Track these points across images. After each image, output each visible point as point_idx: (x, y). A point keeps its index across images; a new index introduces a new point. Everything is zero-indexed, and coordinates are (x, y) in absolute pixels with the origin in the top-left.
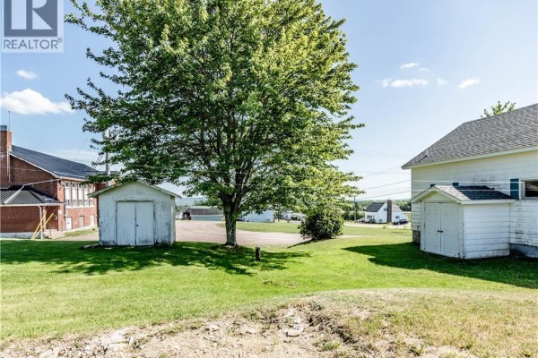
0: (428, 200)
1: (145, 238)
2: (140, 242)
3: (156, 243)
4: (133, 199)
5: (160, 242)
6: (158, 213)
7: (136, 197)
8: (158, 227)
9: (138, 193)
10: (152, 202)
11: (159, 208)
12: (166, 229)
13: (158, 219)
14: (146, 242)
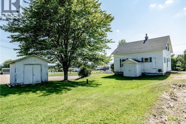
0: (126, 63)
1: (37, 80)
2: (35, 82)
3: (42, 82)
4: (32, 63)
5: (44, 81)
6: (43, 69)
7: (33, 63)
8: (43, 75)
9: (35, 61)
10: (40, 64)
11: (43, 67)
12: (46, 75)
13: (43, 71)
14: (38, 82)
